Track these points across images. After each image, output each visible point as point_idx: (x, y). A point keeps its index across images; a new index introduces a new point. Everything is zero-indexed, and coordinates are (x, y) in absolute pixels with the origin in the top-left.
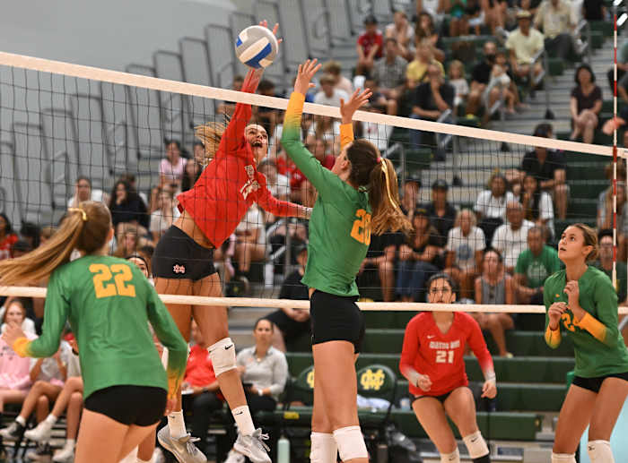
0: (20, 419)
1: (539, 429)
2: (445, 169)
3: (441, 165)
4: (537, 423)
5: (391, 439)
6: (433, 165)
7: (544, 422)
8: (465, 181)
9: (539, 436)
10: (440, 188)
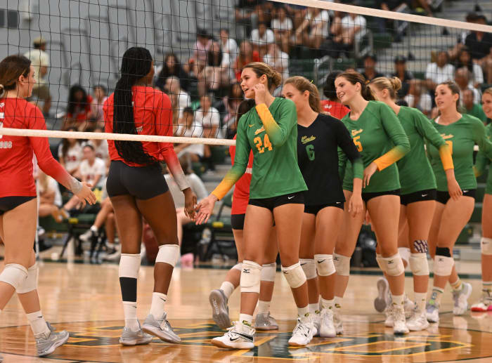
0: (94, 228)
1: (471, 235)
2: (403, 48)
3: (400, 45)
4: (470, 231)
5: (364, 244)
6: (394, 45)
7: (475, 230)
8: (417, 56)
9: (471, 240)
10: (400, 62)
